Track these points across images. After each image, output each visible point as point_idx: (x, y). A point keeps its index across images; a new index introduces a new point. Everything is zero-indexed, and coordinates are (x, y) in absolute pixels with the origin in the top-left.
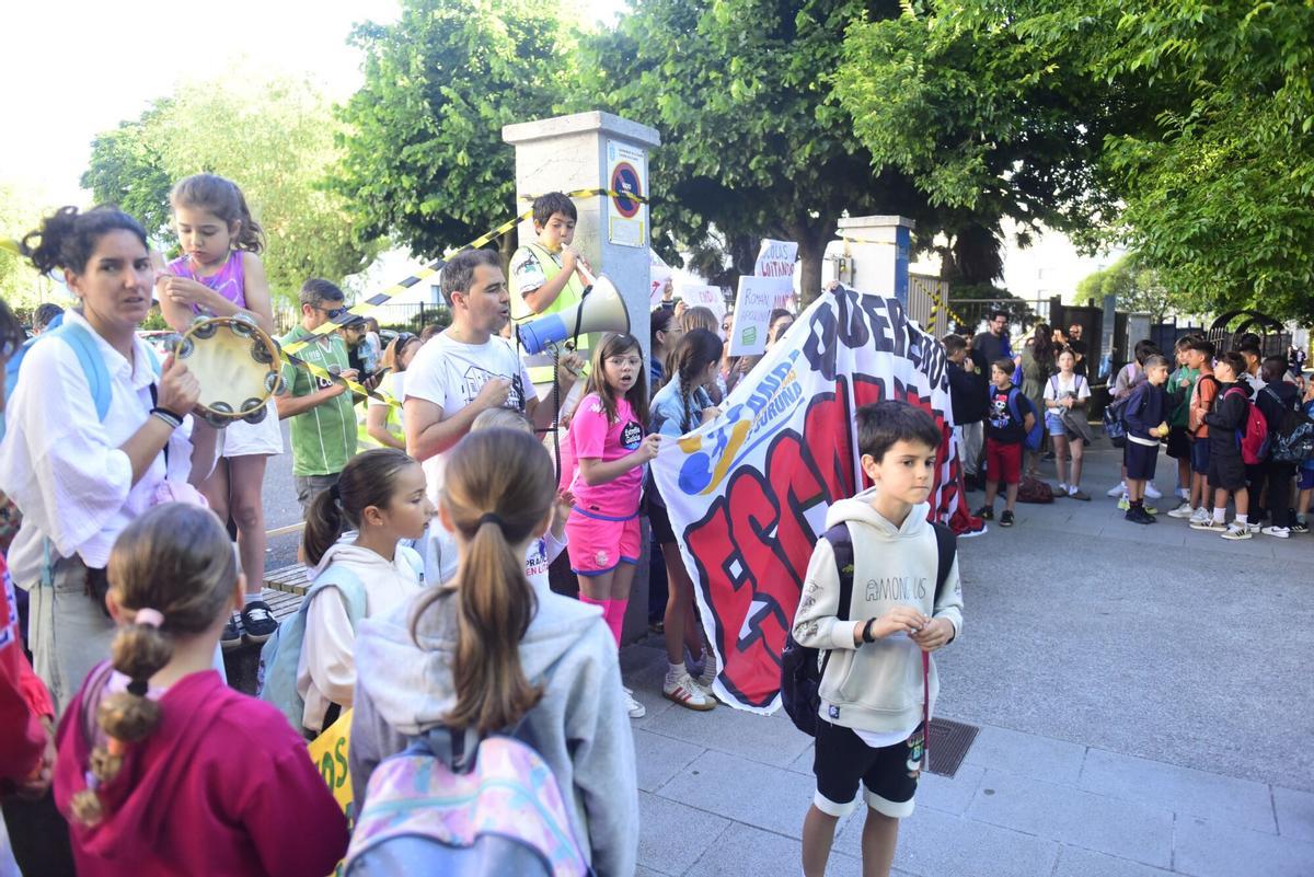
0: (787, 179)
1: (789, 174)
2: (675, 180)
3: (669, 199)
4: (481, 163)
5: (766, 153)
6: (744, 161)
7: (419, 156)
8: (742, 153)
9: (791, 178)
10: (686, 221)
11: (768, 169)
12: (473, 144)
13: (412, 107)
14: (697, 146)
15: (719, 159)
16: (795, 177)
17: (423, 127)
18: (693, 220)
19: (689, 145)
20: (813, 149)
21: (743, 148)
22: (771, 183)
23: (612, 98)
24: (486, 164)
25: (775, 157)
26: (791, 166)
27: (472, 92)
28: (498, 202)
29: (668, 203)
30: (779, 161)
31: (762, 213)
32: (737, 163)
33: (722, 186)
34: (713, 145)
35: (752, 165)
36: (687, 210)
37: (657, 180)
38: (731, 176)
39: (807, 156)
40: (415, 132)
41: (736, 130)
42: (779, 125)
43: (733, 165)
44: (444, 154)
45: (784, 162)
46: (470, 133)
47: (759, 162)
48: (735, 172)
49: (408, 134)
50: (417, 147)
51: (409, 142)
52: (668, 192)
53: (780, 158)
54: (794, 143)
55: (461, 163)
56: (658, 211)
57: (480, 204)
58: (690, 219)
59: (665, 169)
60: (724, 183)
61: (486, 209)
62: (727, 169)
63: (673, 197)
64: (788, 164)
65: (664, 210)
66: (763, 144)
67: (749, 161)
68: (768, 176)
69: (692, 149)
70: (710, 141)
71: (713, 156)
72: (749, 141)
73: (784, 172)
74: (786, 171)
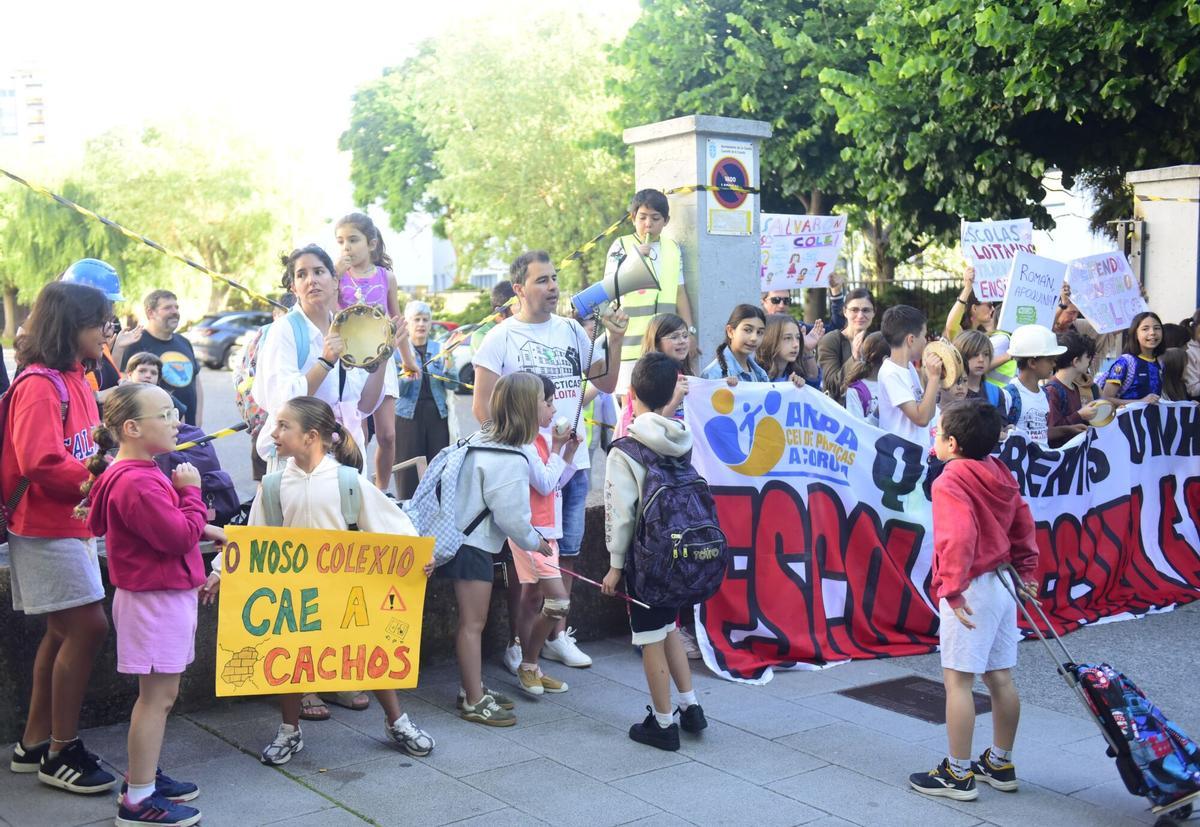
0: (1158, 106)
1: (1160, 100)
2: (1008, 116)
3: (999, 142)
4: (773, 108)
5: (1128, 72)
6: (1095, 84)
7: (697, 103)
8: (1094, 75)
9: (1163, 105)
10: (1025, 170)
11: (1126, 94)
12: (764, 83)
13: (691, 43)
14: (1030, 73)
15: (1057, 87)
16: (1168, 102)
17: (703, 67)
18: (1034, 167)
19: (1019, 71)
20: (1189, 63)
21: (1095, 69)
22: (1134, 113)
23: (924, 17)
24: (779, 107)
25: (1142, 79)
26: (1164, 88)
27: (765, 16)
28: (792, 156)
29: (998, 149)
30: (1147, 82)
32: (1086, 89)
33: (1066, 122)
34: (1050, 70)
35: (1105, 92)
36: (1026, 155)
37: (984, 118)
38: (1074, 109)
39: (1181, 75)
40: (695, 74)
41: (1082, 47)
42: (1137, 36)
43: (1077, 94)
44: (726, 98)
45: (1155, 82)
46: (761, 70)
47: (1111, 87)
48: (1080, 101)
49: (686, 75)
50: (695, 92)
51: (688, 86)
52: (998, 134)
53: (1150, 77)
55: (746, 110)
56: (982, 160)
57: (771, 159)
58: (1029, 167)
59: (993, 104)
60: (1069, 118)
61: (776, 165)
62: (1068, 100)
63: (1004, 139)
64: (1162, 83)
65: (991, 157)
66: (1122, 61)
67: (1101, 86)
68: (1128, 105)
69: (1025, 78)
70: (1045, 64)
71: (1048, 85)
72: (1102, 60)
73: (1153, 97)
74: (1157, 95)
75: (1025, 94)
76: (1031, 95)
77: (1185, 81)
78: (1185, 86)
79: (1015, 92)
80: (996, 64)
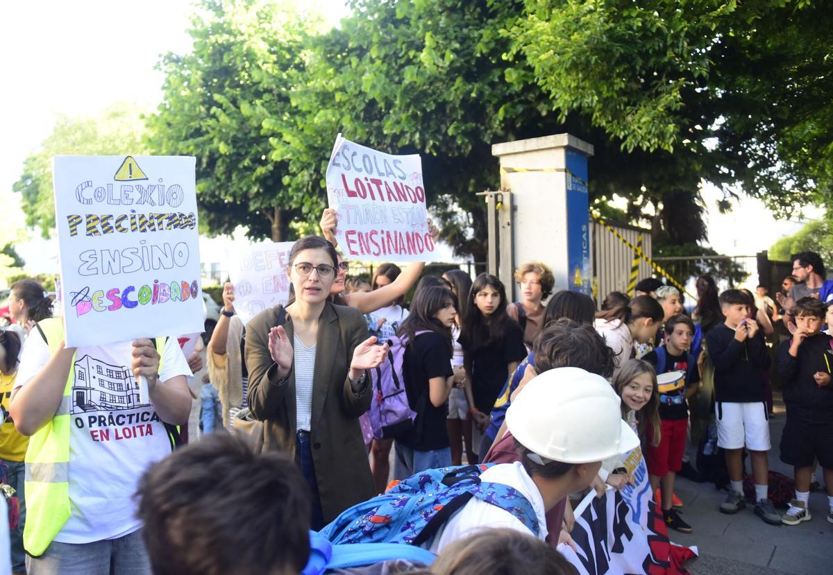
0: (486, 143)
1: (487, 139)
5: (465, 119)
6: (444, 129)
8: (443, 122)
9: (489, 142)
11: (465, 134)
14: (401, 119)
15: (419, 127)
16: (492, 140)
19: (393, 118)
20: (506, 111)
21: (443, 118)
22: (470, 148)
23: (332, 85)
25: (474, 125)
26: (489, 131)
30: (477, 128)
31: (472, 181)
32: (438, 131)
34: (414, 116)
35: (450, 132)
38: (431, 142)
41: (435, 101)
42: (471, 91)
43: (433, 133)
45: (483, 128)
46: (235, 129)
47: (456, 128)
48: (435, 138)
53: (479, 125)
54: (490, 109)
62: (427, 136)
64: (486, 130)
66: (461, 112)
67: (448, 128)
68: (467, 141)
69: (398, 122)
70: (410, 111)
71: (414, 126)
72: (448, 111)
73: (482, 137)
74: (484, 136)
75: (398, 133)
76: (403, 133)
77: (503, 125)
78: (502, 129)
79: (392, 130)
80: (378, 116)
